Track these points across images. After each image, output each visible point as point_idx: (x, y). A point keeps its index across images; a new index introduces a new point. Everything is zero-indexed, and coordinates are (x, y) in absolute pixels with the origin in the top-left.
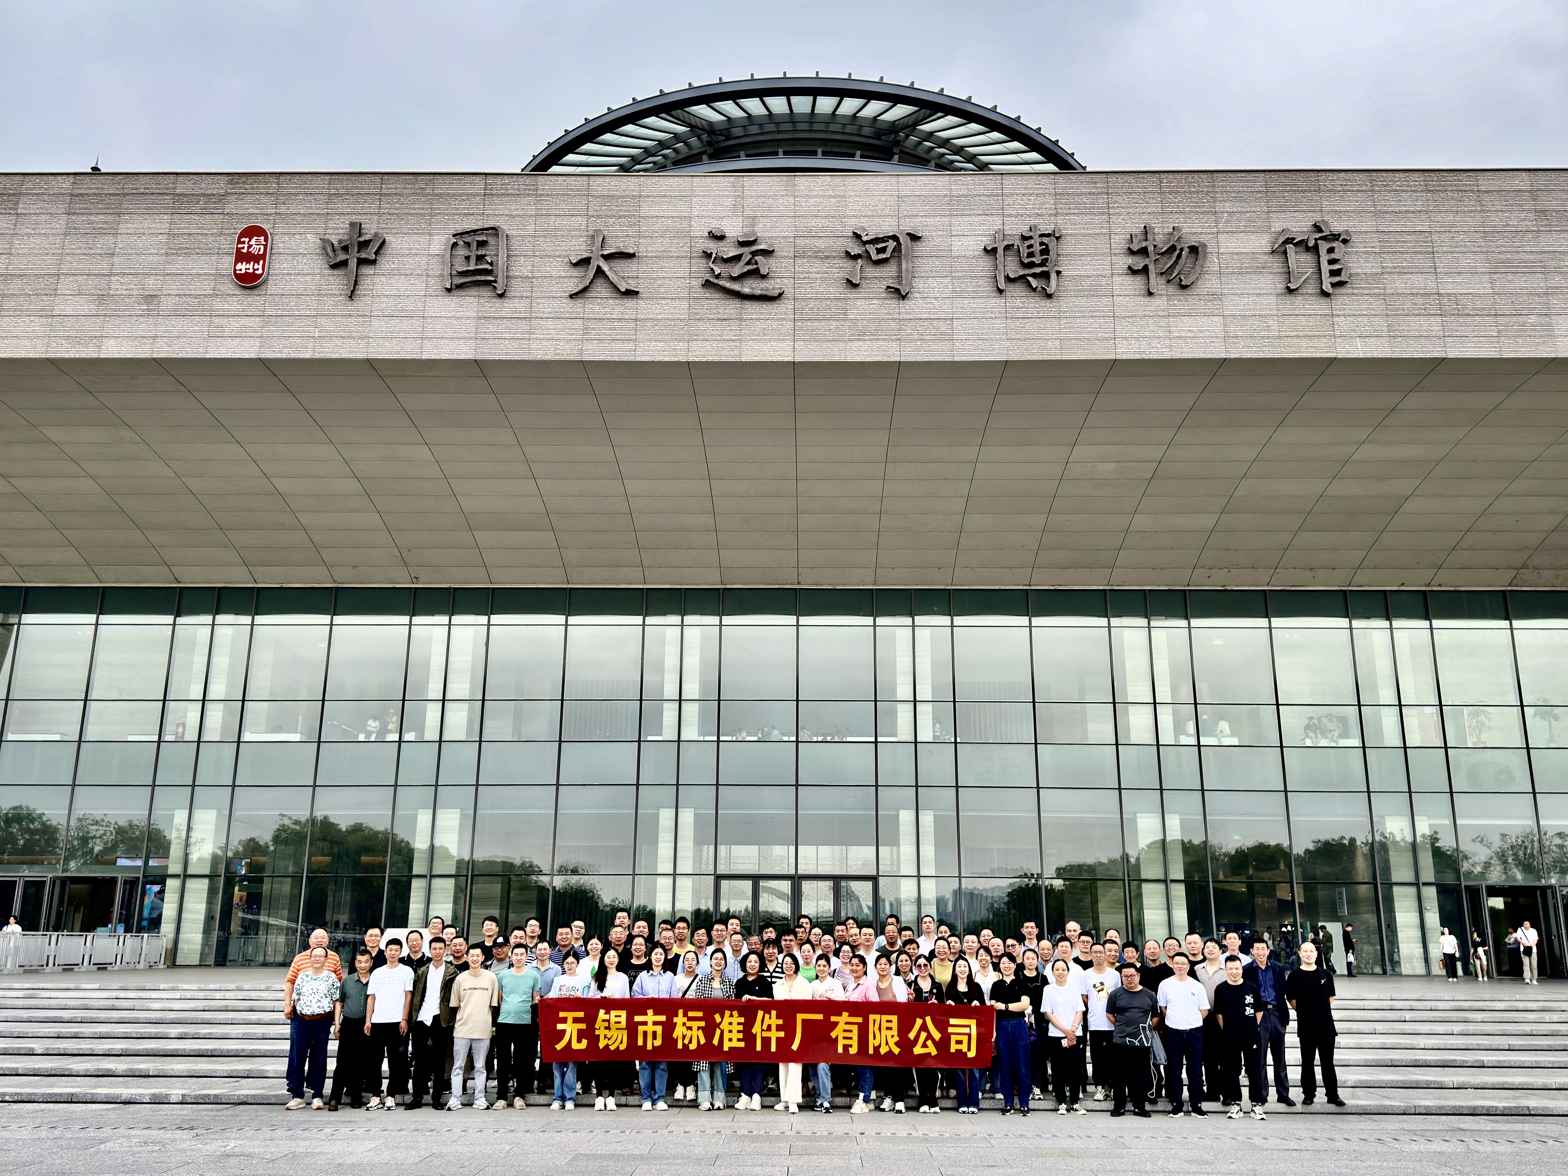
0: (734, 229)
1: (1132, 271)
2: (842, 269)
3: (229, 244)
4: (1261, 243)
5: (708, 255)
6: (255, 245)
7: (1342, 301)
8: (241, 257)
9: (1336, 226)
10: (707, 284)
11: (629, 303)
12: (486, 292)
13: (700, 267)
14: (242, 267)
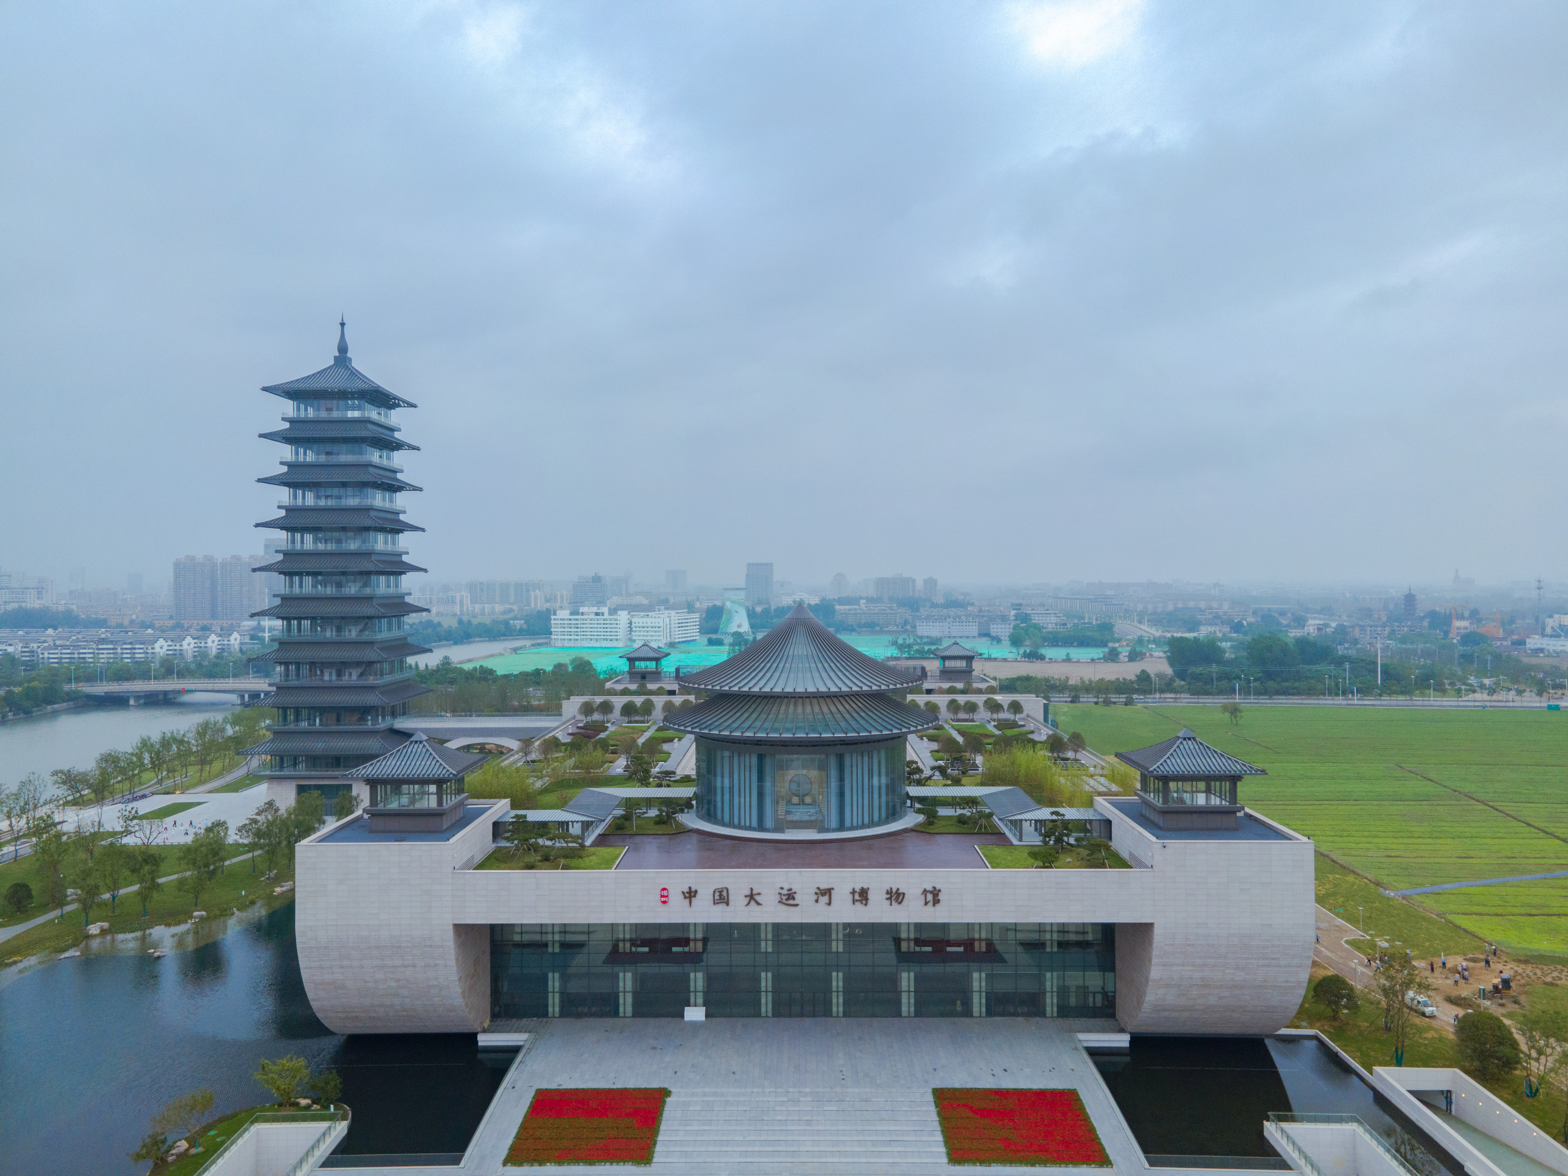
0: (786, 887)
1: (887, 899)
2: (815, 897)
3: (658, 892)
4: (921, 891)
5: (780, 894)
6: (665, 893)
7: (937, 906)
8: (662, 896)
9: (938, 887)
10: (779, 902)
11: (759, 907)
12: (724, 905)
13: (778, 897)
14: (663, 899)
